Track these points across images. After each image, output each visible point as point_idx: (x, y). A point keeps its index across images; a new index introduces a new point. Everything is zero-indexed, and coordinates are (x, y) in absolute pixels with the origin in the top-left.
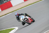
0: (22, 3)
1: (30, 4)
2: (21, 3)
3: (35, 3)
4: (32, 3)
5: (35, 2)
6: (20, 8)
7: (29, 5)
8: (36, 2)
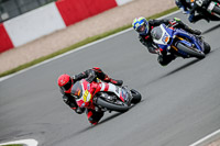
0: (57, 32)
1: (91, 36)
2: (51, 35)
4: (102, 32)
5: (114, 27)
6: (45, 55)
7: (88, 41)
8: (119, 30)
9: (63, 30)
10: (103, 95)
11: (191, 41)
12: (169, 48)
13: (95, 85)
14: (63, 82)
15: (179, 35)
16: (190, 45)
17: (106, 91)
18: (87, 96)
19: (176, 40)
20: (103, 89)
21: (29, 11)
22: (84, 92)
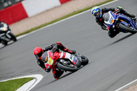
9: (59, 7)
10: (61, 61)
11: (128, 22)
12: (114, 26)
13: (56, 54)
14: (37, 52)
15: (120, 18)
16: (127, 24)
17: (63, 58)
18: (50, 62)
19: (119, 21)
20: (61, 57)
22: (49, 59)
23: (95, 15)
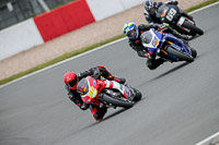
0: (35, 47)
3: (92, 48)
9: (41, 46)
10: (109, 92)
13: (100, 82)
14: (69, 79)
15: (168, 39)
16: (179, 49)
17: (111, 88)
19: (166, 44)
20: (108, 86)
21: (7, 27)
22: (90, 89)
23: (129, 35)
